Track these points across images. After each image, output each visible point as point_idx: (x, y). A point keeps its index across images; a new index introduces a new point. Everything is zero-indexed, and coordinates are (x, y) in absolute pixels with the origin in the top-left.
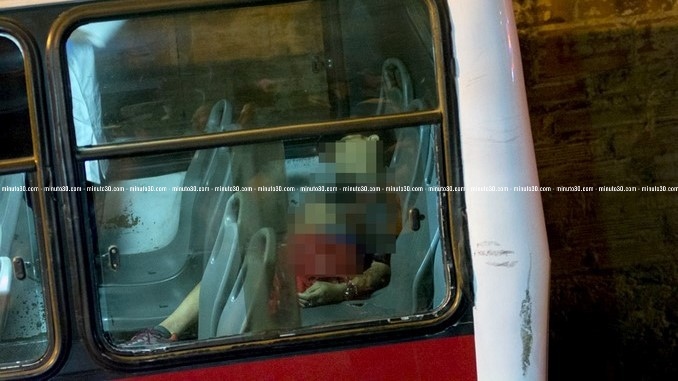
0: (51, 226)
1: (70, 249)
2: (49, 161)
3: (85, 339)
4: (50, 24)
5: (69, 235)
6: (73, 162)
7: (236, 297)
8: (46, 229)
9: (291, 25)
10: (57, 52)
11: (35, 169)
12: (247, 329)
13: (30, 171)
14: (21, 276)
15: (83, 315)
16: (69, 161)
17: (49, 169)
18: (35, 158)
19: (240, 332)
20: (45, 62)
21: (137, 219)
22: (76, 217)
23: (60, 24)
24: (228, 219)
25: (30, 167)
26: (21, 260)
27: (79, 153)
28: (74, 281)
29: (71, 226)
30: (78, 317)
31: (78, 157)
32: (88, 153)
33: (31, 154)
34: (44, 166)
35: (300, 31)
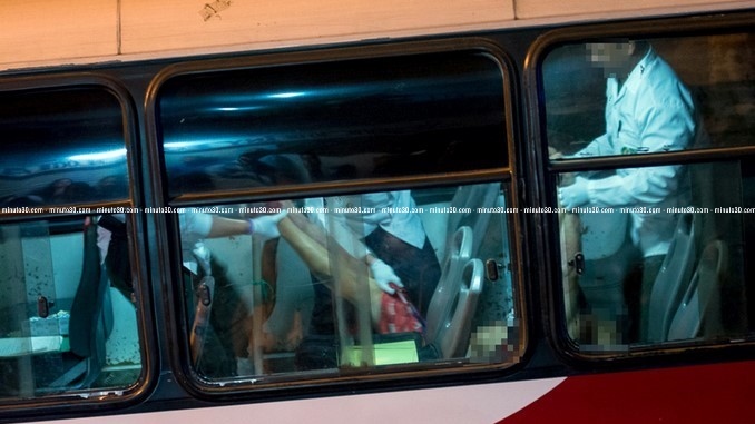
0: (522, 232)
1: (540, 253)
2: (523, 172)
3: (551, 337)
4: (529, 46)
5: (539, 240)
6: (545, 175)
7: (687, 303)
8: (518, 235)
9: (731, 53)
10: (534, 72)
11: (509, 180)
12: (700, 334)
13: (505, 180)
14: (493, 277)
15: (549, 314)
16: (541, 173)
17: (523, 180)
18: (510, 169)
19: (693, 336)
20: (523, 81)
21: (587, 228)
22: (545, 225)
23: (537, 46)
24: (680, 231)
25: (506, 177)
26: (494, 263)
27: (552, 166)
28: (542, 283)
29: (541, 233)
30: (544, 317)
31: (550, 169)
32: (559, 166)
33: (506, 165)
34: (518, 178)
35: (738, 59)
